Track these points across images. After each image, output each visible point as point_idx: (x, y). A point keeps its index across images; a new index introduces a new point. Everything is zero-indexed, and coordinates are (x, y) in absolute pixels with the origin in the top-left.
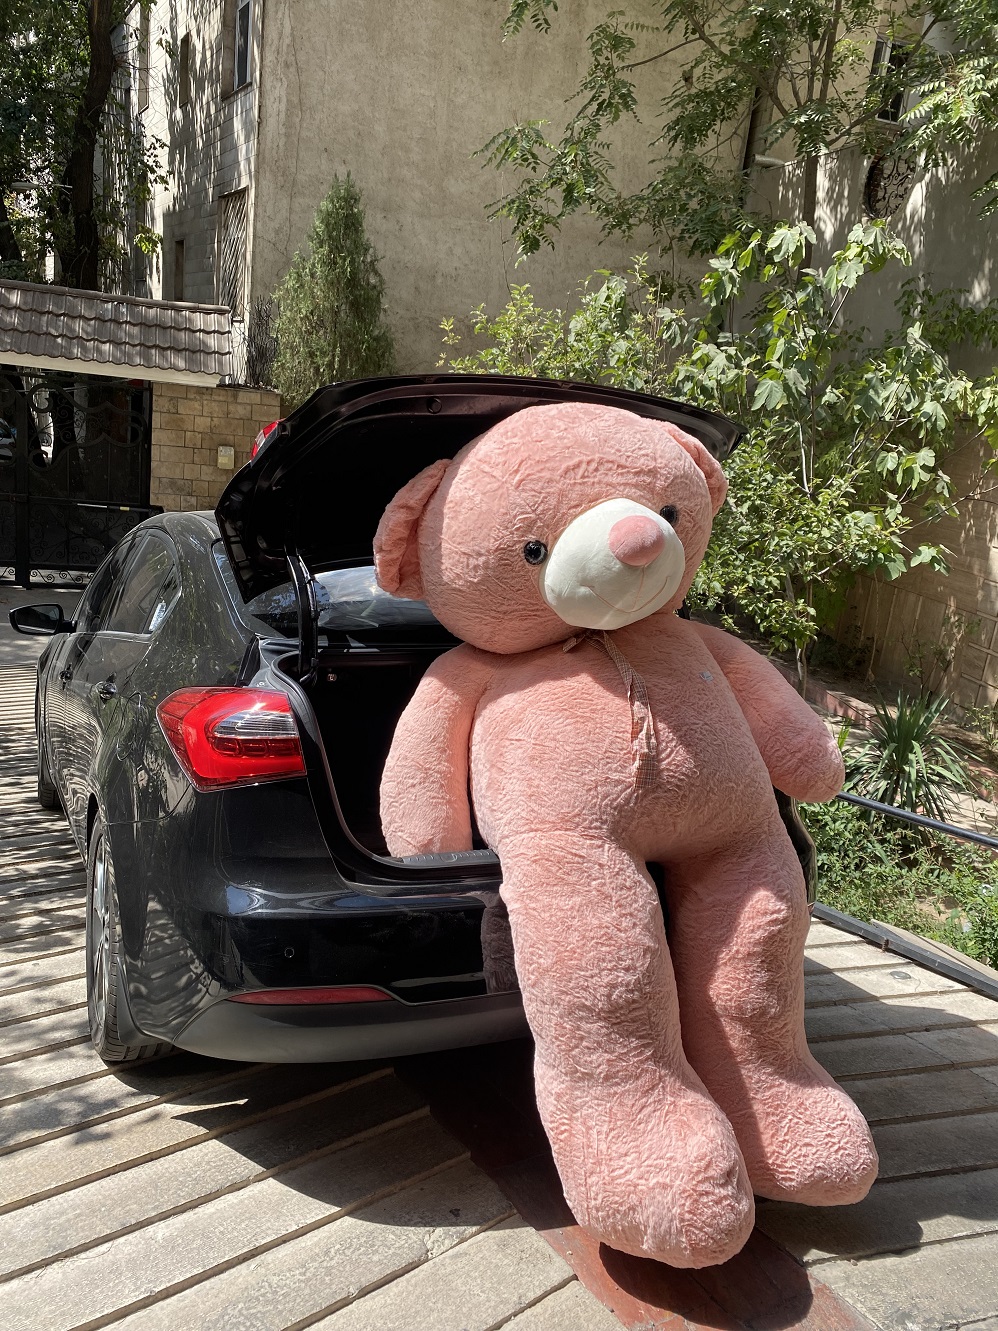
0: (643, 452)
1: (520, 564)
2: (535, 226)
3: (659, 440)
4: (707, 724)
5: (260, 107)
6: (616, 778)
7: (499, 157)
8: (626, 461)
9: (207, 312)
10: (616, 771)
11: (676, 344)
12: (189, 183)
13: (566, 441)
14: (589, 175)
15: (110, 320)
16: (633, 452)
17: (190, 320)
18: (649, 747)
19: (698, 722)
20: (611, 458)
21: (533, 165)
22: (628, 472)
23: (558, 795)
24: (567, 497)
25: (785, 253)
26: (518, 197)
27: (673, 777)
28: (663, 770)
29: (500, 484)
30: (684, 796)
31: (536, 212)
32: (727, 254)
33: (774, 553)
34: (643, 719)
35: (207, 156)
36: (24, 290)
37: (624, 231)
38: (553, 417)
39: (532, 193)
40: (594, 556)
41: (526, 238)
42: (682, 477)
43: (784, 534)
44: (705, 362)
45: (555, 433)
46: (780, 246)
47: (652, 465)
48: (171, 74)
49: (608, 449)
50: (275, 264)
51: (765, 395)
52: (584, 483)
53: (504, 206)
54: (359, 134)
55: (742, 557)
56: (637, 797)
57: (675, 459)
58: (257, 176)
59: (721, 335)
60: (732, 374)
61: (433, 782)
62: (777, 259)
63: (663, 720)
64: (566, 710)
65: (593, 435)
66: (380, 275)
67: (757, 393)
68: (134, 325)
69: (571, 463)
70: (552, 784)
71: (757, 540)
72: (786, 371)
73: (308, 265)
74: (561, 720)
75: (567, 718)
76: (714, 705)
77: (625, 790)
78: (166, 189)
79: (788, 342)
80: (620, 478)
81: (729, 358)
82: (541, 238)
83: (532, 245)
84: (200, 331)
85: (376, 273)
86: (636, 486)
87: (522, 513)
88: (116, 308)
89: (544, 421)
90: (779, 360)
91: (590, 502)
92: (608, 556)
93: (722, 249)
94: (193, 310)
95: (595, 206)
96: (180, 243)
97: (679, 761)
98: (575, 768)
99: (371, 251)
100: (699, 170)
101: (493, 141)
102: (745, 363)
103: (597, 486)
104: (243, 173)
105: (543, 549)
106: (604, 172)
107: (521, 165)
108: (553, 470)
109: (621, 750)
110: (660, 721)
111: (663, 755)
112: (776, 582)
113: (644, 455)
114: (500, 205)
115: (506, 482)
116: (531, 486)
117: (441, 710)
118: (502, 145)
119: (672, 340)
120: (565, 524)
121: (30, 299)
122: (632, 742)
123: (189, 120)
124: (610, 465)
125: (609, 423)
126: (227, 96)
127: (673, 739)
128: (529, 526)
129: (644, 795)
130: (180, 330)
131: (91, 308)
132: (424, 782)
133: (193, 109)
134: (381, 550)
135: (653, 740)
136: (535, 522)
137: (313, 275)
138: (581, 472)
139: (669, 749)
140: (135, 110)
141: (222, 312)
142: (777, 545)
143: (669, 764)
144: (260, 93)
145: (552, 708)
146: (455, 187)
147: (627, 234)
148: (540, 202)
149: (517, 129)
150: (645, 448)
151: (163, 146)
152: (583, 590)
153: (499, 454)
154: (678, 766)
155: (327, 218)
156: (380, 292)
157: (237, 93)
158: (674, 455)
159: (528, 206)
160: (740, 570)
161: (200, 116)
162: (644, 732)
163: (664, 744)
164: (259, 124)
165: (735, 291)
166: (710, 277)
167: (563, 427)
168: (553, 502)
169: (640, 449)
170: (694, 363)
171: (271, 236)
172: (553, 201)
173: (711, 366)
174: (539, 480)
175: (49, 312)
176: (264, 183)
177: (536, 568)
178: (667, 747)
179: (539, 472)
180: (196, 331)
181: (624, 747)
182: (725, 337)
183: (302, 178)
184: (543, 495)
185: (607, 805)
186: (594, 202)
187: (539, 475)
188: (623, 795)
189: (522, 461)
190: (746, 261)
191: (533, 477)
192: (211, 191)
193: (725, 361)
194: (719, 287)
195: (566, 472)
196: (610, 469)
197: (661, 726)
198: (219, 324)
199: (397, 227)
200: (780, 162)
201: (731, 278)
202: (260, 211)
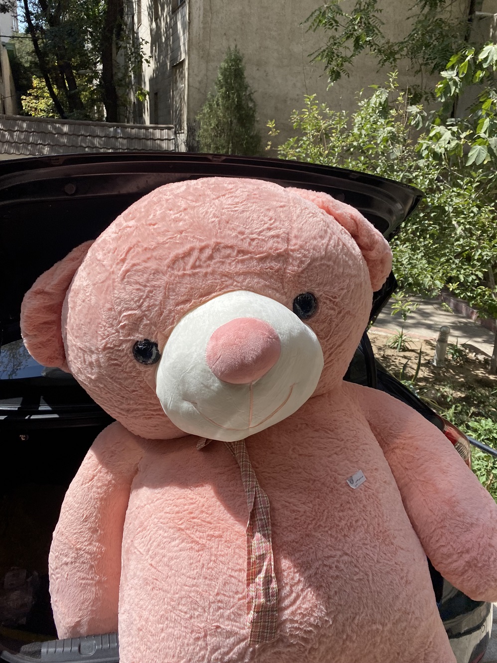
0: (272, 233)
1: (130, 364)
2: (338, 65)
3: (298, 216)
4: (347, 554)
5: (189, 14)
6: (229, 628)
7: (316, 24)
8: (250, 244)
9: (162, 129)
10: (229, 618)
11: (420, 127)
12: (159, 62)
13: (181, 224)
14: (369, 29)
15: (112, 137)
16: (259, 233)
17: (153, 134)
18: (267, 595)
19: (333, 553)
20: (230, 242)
21: (335, 27)
22: (251, 258)
23: (163, 639)
24: (174, 291)
25: (490, 62)
26: (327, 48)
27: (297, 629)
28: (285, 621)
29: (107, 274)
30: (312, 649)
31: (338, 56)
32: (453, 68)
33: (478, 260)
34: (262, 558)
35: (167, 46)
36: (70, 124)
37: (391, 63)
38: (177, 196)
39: (335, 44)
40: (192, 369)
41: (333, 72)
42: (322, 258)
43: (485, 248)
44: (438, 137)
45: (173, 215)
46: (487, 57)
47: (282, 247)
48: (150, 3)
49: (229, 232)
50: (199, 99)
51: (475, 156)
52: (194, 274)
53: (319, 54)
54: (243, 23)
55: (457, 261)
56: (253, 652)
57: (315, 238)
58: (189, 53)
59: (449, 120)
60: (453, 144)
61: (84, 563)
62: (485, 66)
63: (289, 555)
64: (183, 530)
65: (215, 216)
66: (254, 102)
67: (470, 154)
68: (125, 139)
69: (181, 251)
70: (159, 623)
71: (467, 250)
72: (489, 139)
73: (216, 99)
74: (177, 541)
75: (183, 542)
76: (360, 523)
77: (238, 643)
78: (149, 66)
79: (491, 120)
80: (240, 266)
81: (453, 133)
82: (341, 71)
83: (336, 75)
84: (158, 139)
85: (252, 100)
86: (260, 275)
87: (127, 309)
88: (115, 131)
89: (167, 200)
90: (485, 133)
91: (202, 296)
92: (204, 370)
93: (449, 65)
94: (155, 128)
95: (372, 48)
96: (156, 94)
97: (306, 609)
98: (185, 609)
99: (249, 89)
100: (440, 23)
101: (311, 15)
102: (462, 136)
103: (210, 277)
104: (182, 52)
105: (154, 351)
106: (378, 27)
107: (329, 28)
108: (161, 259)
109: (237, 593)
110: (285, 558)
111: (287, 602)
112: (480, 275)
113: (273, 237)
114: (317, 54)
115: (113, 272)
116: (136, 278)
117: (94, 489)
118: (317, 18)
119: (417, 124)
120: (173, 323)
121: (72, 129)
122: (248, 585)
123: (158, 27)
124: (228, 251)
125: (237, 200)
126: (174, 11)
127: (299, 581)
128: (135, 324)
129: (263, 650)
130: (148, 140)
131: (102, 132)
132: (75, 562)
133: (160, 21)
134: (27, 335)
135: (274, 585)
136: (140, 319)
137: (218, 105)
138: (191, 261)
139: (294, 595)
140: (136, 27)
141: (169, 129)
142: (480, 254)
143: (293, 613)
144: (189, 6)
145: (171, 524)
146: (297, 49)
147: (393, 64)
148: (341, 49)
149: (325, 6)
150: (276, 228)
151: (147, 42)
152: (186, 406)
153: (113, 240)
154: (304, 616)
155: (225, 72)
156: (254, 111)
157: (178, 8)
158: (314, 233)
159: (333, 53)
160: (455, 271)
161: (163, 24)
162: (262, 575)
163: (288, 588)
164: (189, 23)
165: (457, 91)
166: (441, 84)
167: (184, 206)
168: (160, 297)
169: (269, 229)
170: (431, 138)
171: (197, 85)
172: (348, 48)
173: (441, 139)
174: (144, 271)
175: (82, 135)
176: (192, 56)
177: (150, 369)
178: (291, 592)
179: (145, 261)
180: (156, 140)
181: (240, 590)
182: (451, 121)
183: (213, 51)
184: (148, 289)
185: (216, 659)
186: (372, 46)
187: (144, 265)
188: (236, 650)
189: (130, 249)
190: (464, 70)
191: (138, 267)
192: (168, 64)
193: (450, 136)
194: (447, 89)
195: (175, 260)
196: (228, 256)
197: (285, 563)
198: (168, 135)
199: (265, 75)
200: (491, 14)
201: (455, 83)
202: (191, 71)
